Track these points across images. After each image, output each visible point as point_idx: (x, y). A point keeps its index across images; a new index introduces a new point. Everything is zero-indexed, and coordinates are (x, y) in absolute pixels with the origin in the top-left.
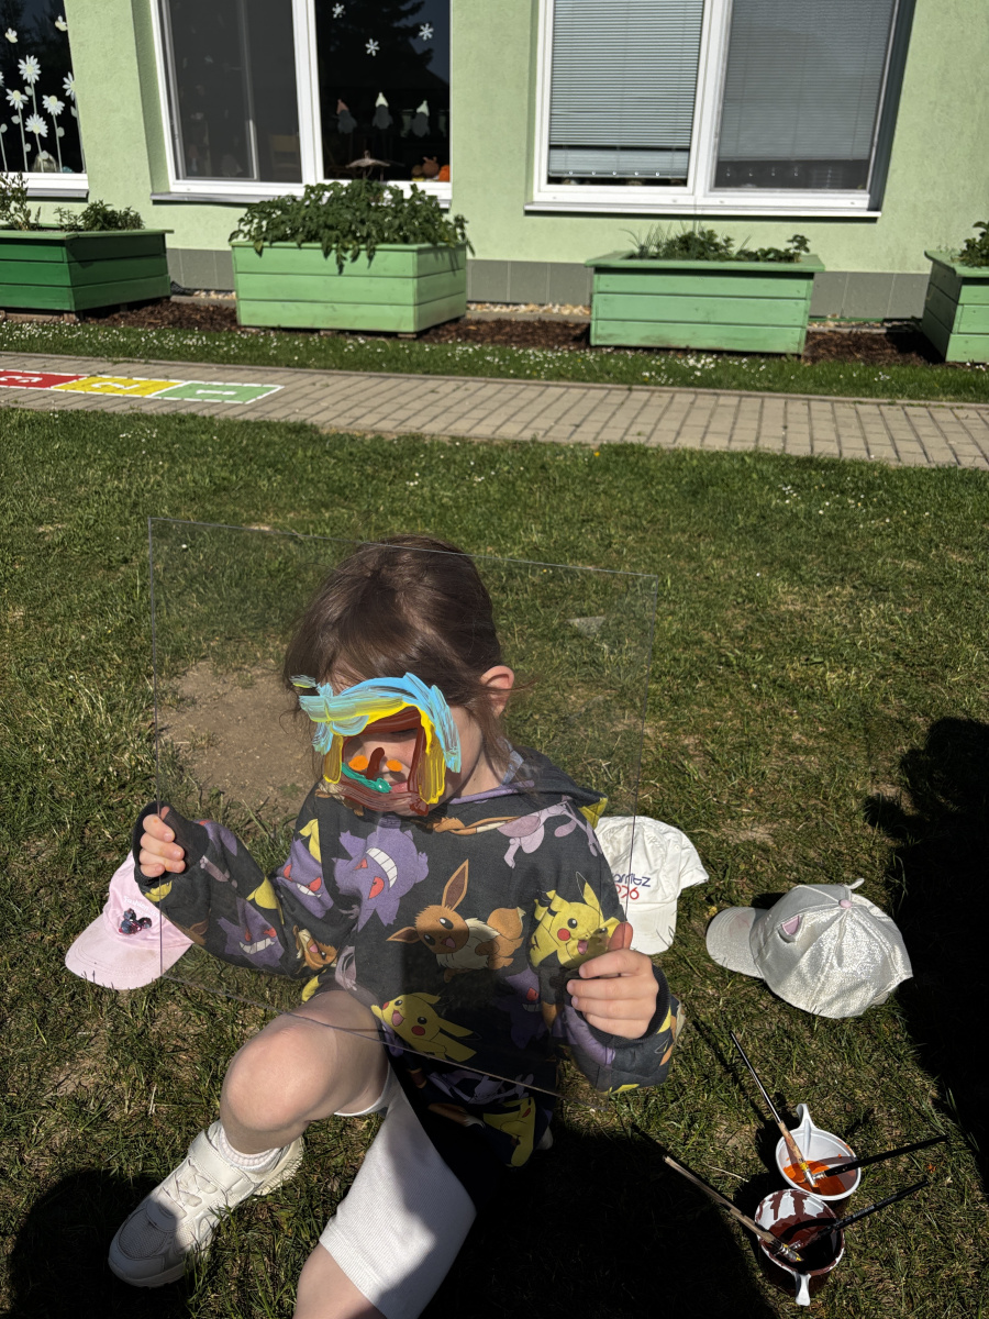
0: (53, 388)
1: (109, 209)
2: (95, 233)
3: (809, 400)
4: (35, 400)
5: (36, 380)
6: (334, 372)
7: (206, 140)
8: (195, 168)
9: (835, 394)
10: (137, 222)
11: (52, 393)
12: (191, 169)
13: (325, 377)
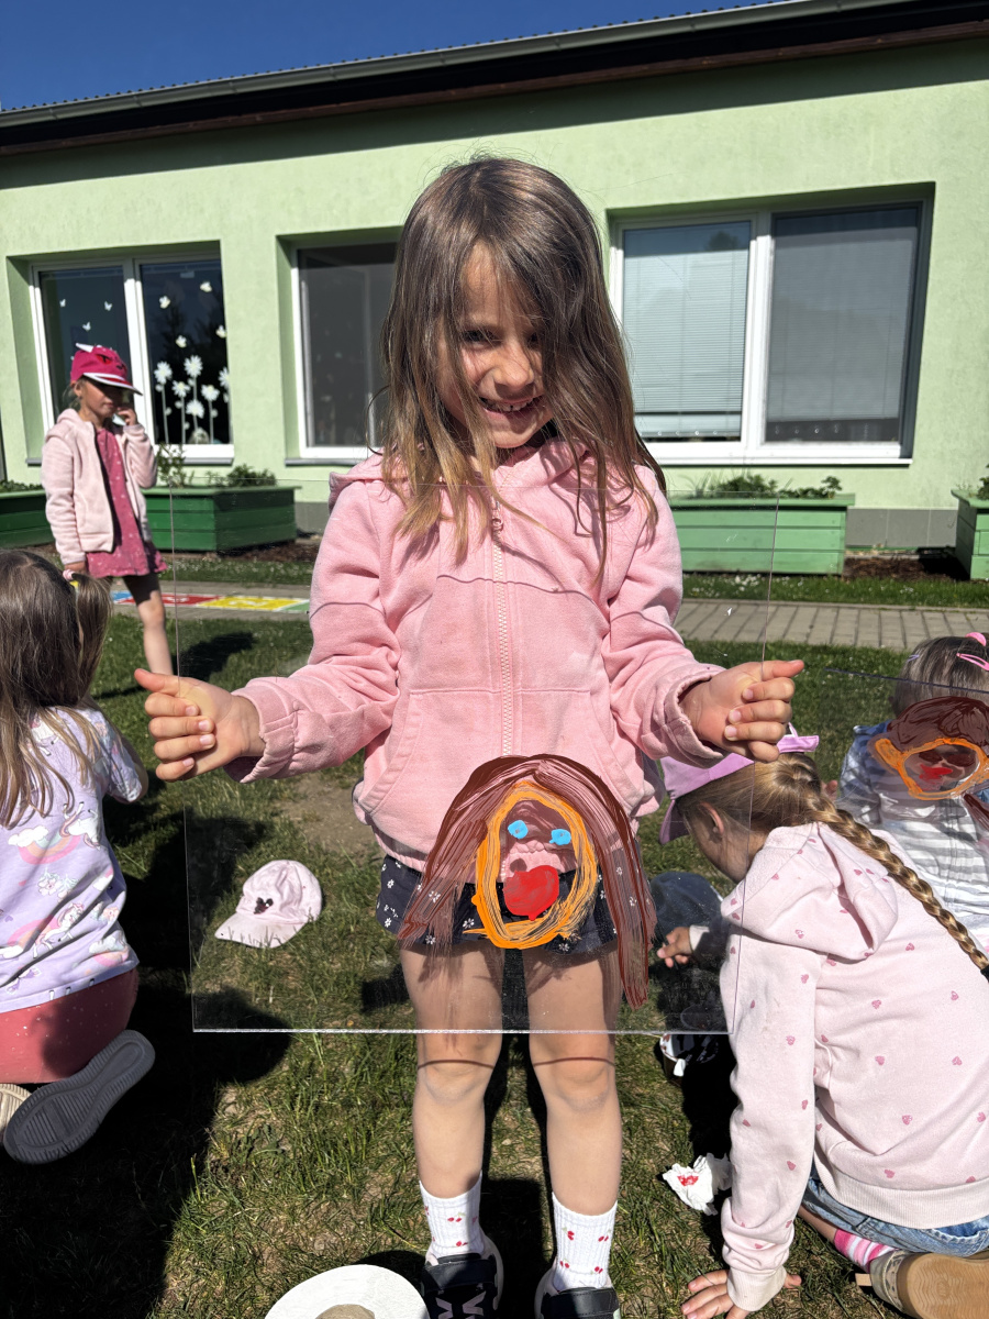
0: (198, 605)
1: (250, 471)
2: (238, 489)
3: (839, 607)
5: (184, 600)
7: (333, 416)
8: (322, 438)
9: (863, 603)
10: (272, 480)
11: (197, 609)
12: (319, 439)
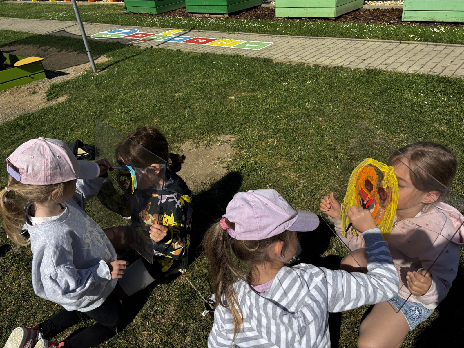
0: (207, 44)
4: (200, 49)
5: (204, 41)
6: (294, 36)
11: (206, 46)
13: (290, 38)
